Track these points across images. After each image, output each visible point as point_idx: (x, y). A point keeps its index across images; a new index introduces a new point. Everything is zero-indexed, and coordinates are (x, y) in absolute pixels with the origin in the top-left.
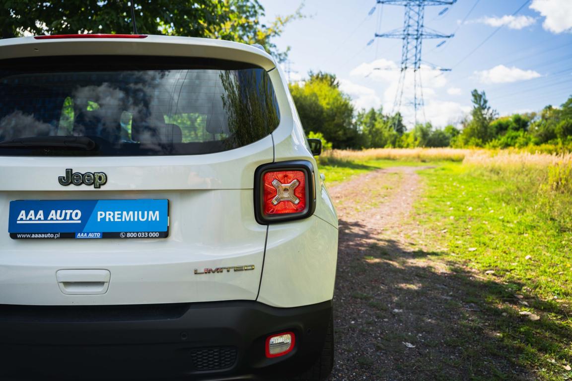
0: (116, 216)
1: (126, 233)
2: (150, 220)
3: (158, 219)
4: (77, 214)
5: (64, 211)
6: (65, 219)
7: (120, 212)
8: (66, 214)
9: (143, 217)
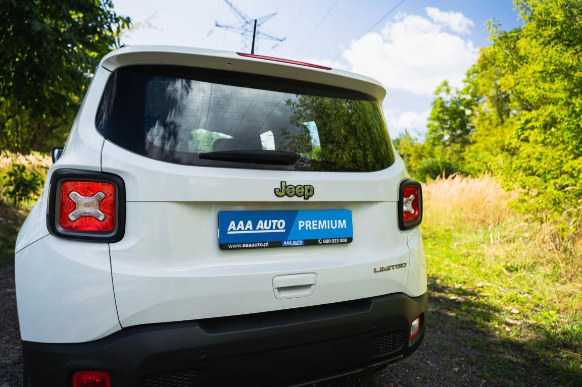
0: (314, 225)
1: (323, 240)
2: (339, 227)
3: (345, 227)
4: (281, 223)
5: (270, 221)
6: (271, 229)
7: (316, 221)
8: (272, 223)
9: (334, 226)
